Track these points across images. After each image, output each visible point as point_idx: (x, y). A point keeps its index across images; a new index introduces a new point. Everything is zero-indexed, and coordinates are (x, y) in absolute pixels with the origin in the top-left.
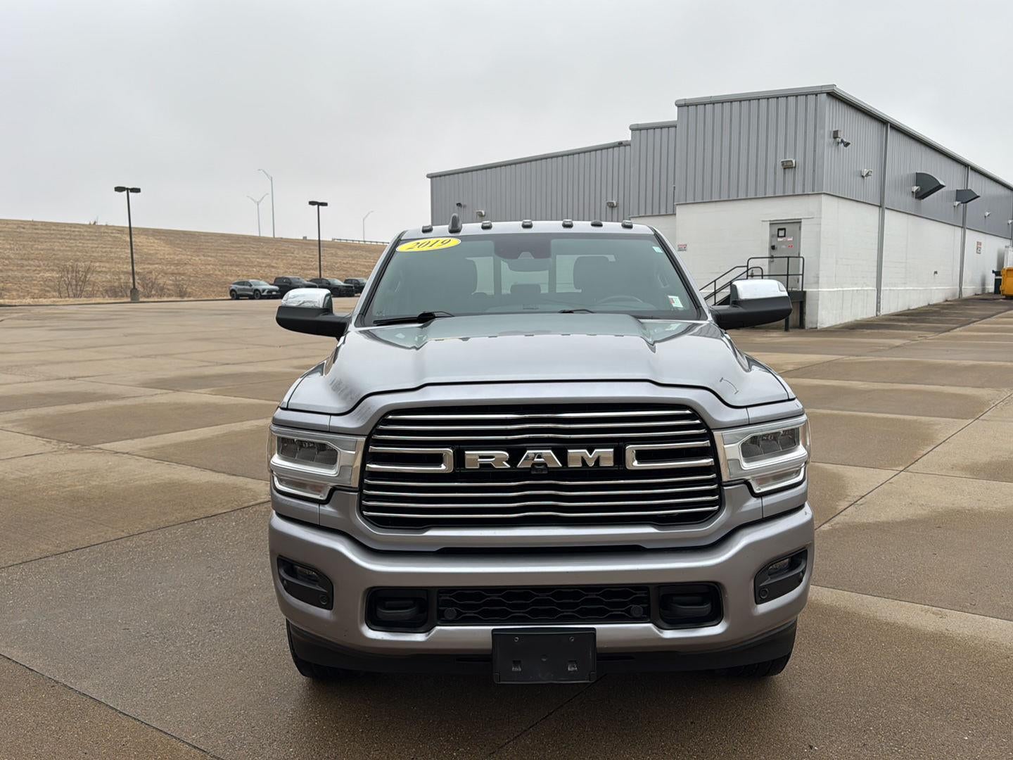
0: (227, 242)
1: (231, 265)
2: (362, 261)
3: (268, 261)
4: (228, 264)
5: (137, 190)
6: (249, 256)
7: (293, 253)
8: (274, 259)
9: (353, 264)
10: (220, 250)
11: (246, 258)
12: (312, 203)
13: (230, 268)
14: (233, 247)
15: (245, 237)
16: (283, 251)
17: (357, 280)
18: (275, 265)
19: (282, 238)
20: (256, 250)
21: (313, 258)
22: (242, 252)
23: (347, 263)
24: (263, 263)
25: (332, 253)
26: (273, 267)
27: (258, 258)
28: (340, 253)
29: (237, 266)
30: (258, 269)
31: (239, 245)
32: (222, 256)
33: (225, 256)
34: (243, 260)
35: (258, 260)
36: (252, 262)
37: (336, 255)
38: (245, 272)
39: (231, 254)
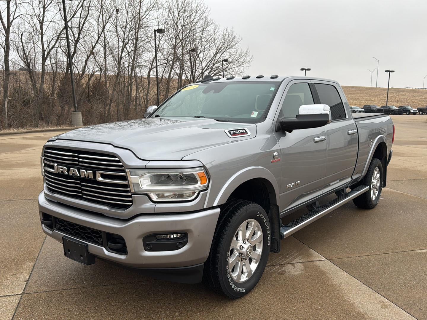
0: (354, 90)
1: (353, 100)
2: (418, 98)
3: (371, 98)
4: (353, 99)
5: (309, 70)
6: (362, 96)
7: (383, 94)
8: (373, 97)
9: (413, 99)
10: (350, 93)
11: (361, 97)
12: (387, 71)
13: (353, 101)
14: (356, 92)
15: (363, 87)
16: (379, 94)
17: (405, 107)
18: (374, 100)
19: (380, 88)
20: (366, 93)
21: (392, 96)
22: (360, 94)
23: (410, 99)
24: (368, 99)
25: (403, 94)
26: (372, 101)
27: (367, 97)
28: (408, 94)
29: (356, 100)
30: (365, 101)
31: (359, 91)
32: (350, 96)
33: (352, 96)
34: (359, 98)
35: (366, 98)
36: (363, 99)
37: (405, 95)
38: (359, 103)
39: (355, 95)
